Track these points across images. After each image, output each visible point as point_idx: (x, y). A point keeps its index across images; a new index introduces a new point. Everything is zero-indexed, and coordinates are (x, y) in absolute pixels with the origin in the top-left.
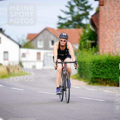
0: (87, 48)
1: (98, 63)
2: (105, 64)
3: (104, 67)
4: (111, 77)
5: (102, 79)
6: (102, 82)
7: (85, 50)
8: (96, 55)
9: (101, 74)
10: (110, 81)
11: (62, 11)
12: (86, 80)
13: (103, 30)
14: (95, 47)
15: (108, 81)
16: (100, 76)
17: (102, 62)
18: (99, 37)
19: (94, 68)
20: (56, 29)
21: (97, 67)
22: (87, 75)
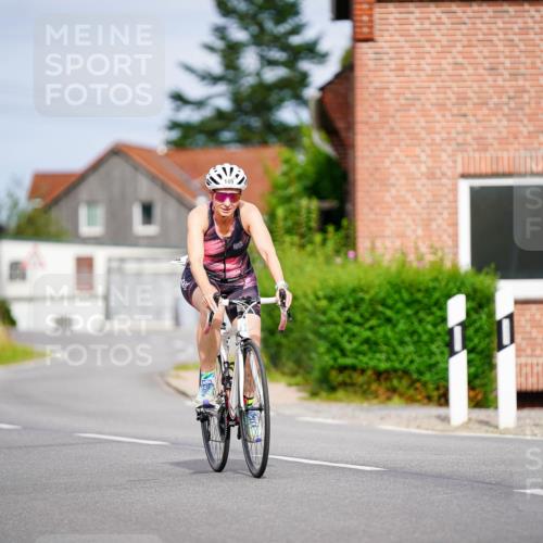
0: (302, 236)
1: (351, 301)
2: (383, 304)
3: (379, 319)
4: (412, 362)
5: (369, 373)
6: (369, 388)
7: (292, 244)
8: (343, 266)
9: (365, 347)
10: (405, 382)
11: (189, 69)
12: (299, 379)
13: (371, 151)
14: (338, 227)
15: (395, 382)
16: (361, 357)
17: (367, 297)
18: (354, 184)
19: (336, 323)
20: (162, 149)
21: (349, 321)
22: (304, 357)
